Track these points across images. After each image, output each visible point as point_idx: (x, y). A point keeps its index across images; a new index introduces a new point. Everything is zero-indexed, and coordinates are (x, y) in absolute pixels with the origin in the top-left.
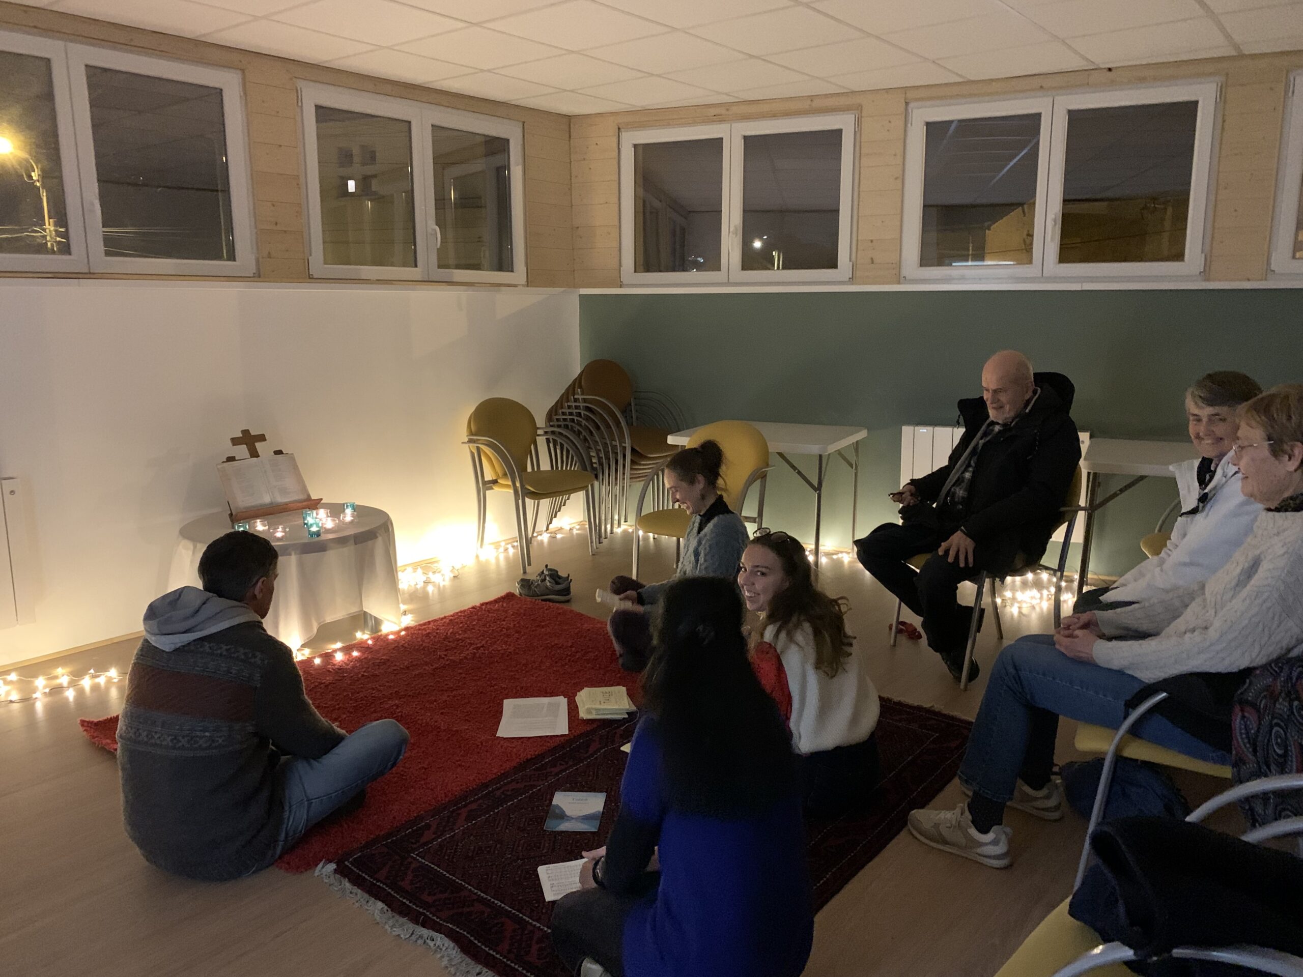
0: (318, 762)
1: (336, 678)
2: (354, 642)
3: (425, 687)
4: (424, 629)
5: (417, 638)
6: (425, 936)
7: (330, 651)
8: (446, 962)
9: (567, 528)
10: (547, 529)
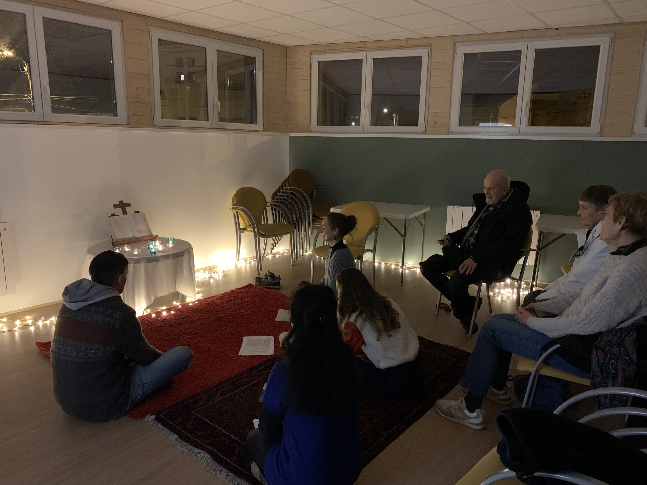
0: (148, 366)
1: (162, 324)
2: (172, 306)
3: (205, 329)
4: (207, 301)
5: (203, 305)
6: (196, 452)
7: (160, 311)
8: (206, 465)
9: (281, 252)
10: (271, 252)
